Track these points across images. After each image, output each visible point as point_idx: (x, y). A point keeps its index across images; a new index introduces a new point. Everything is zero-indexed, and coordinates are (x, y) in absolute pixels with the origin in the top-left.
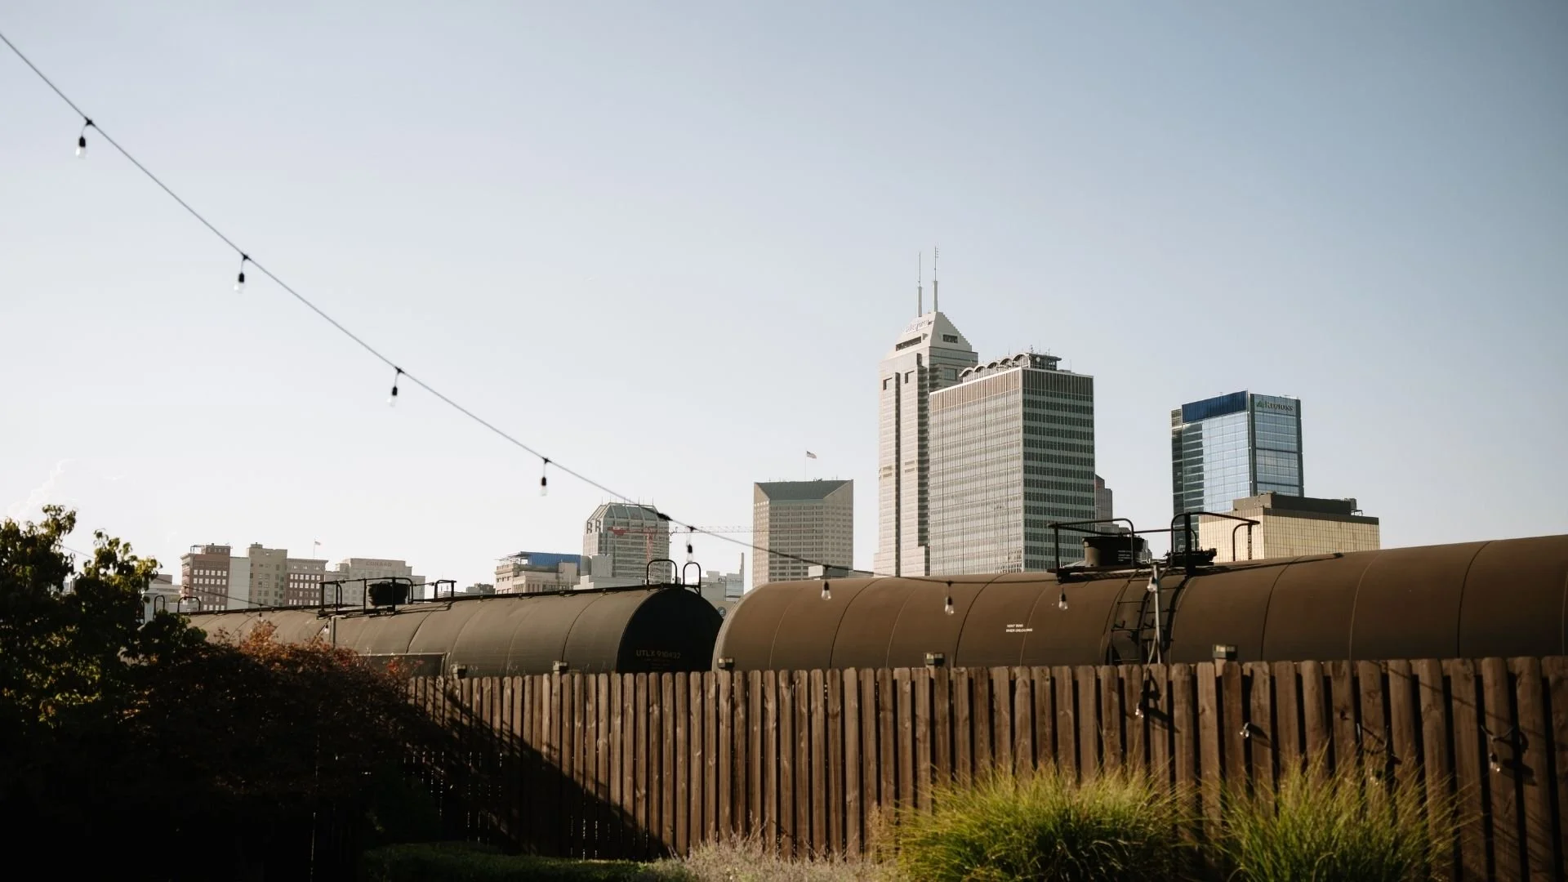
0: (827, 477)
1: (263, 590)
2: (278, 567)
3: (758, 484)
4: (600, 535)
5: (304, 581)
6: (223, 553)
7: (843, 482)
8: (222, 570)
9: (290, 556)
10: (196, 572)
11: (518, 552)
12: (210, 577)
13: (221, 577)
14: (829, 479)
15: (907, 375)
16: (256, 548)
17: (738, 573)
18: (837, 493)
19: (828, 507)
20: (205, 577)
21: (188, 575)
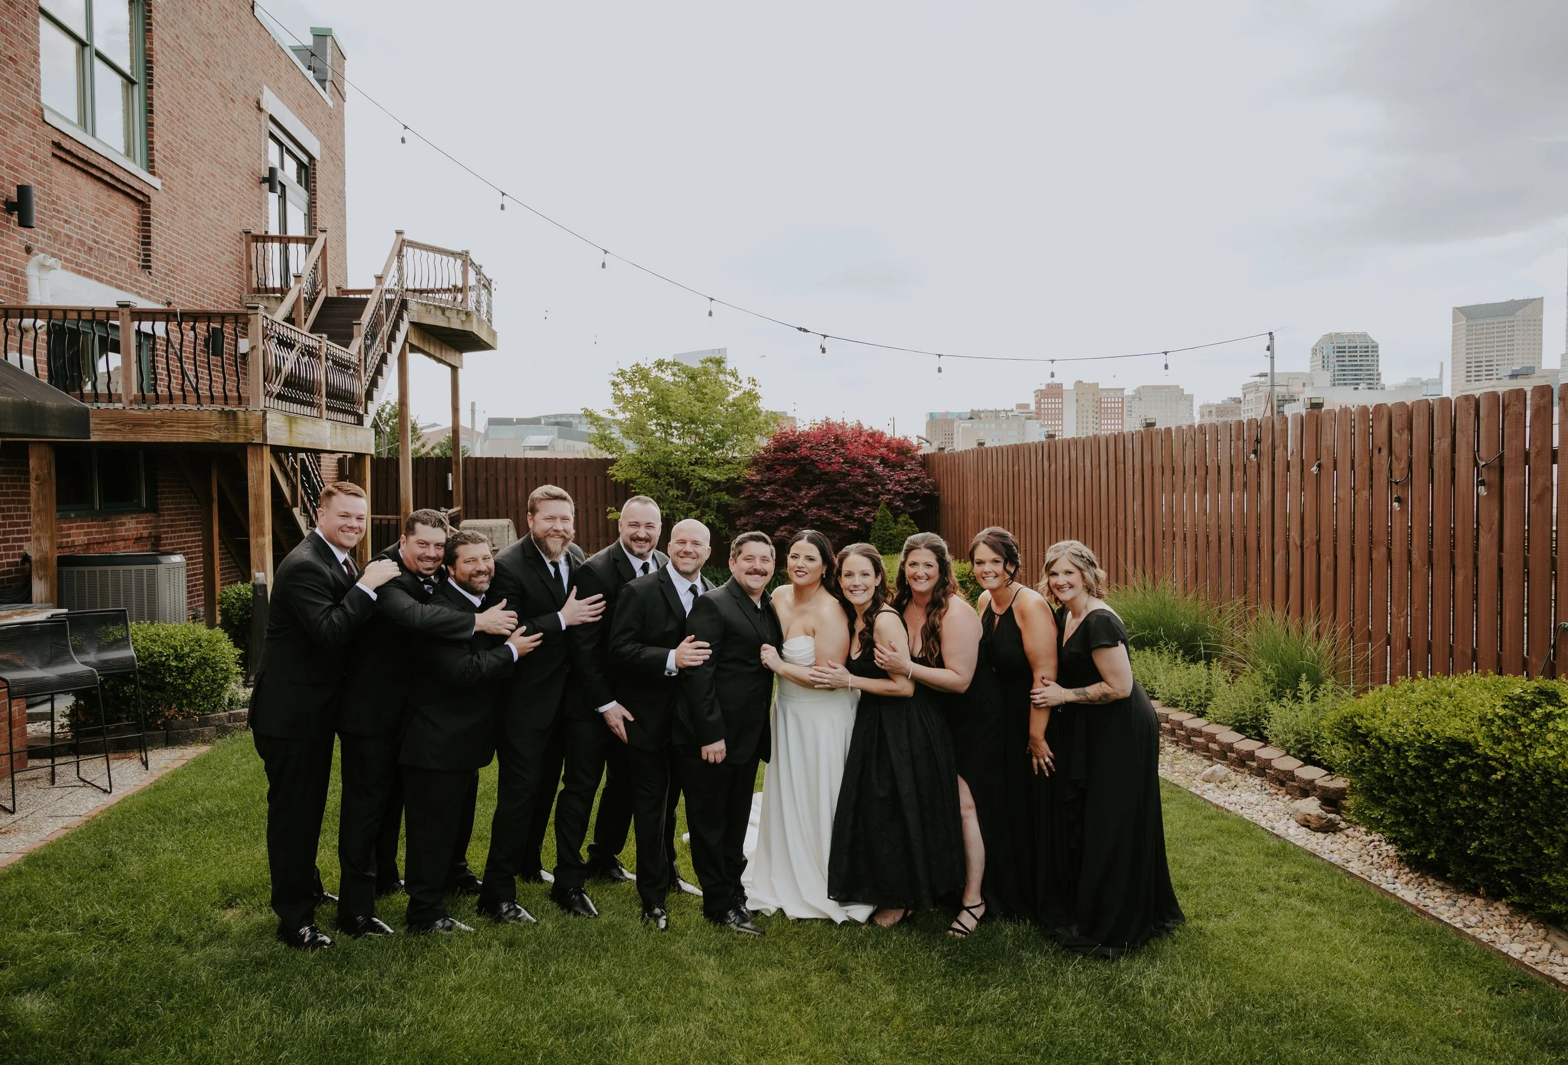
0: (1519, 296)
1: (1085, 409)
2: (1094, 395)
3: (1457, 308)
4: (1323, 356)
5: (1111, 402)
6: (1058, 387)
7: (1534, 300)
8: (1059, 398)
9: (1100, 387)
10: (1042, 401)
11: (1258, 373)
12: (1051, 403)
13: (1058, 403)
14: (1521, 298)
16: (1079, 383)
17: (1438, 377)
18: (1528, 309)
19: (1519, 321)
20: (1048, 404)
21: (1038, 403)
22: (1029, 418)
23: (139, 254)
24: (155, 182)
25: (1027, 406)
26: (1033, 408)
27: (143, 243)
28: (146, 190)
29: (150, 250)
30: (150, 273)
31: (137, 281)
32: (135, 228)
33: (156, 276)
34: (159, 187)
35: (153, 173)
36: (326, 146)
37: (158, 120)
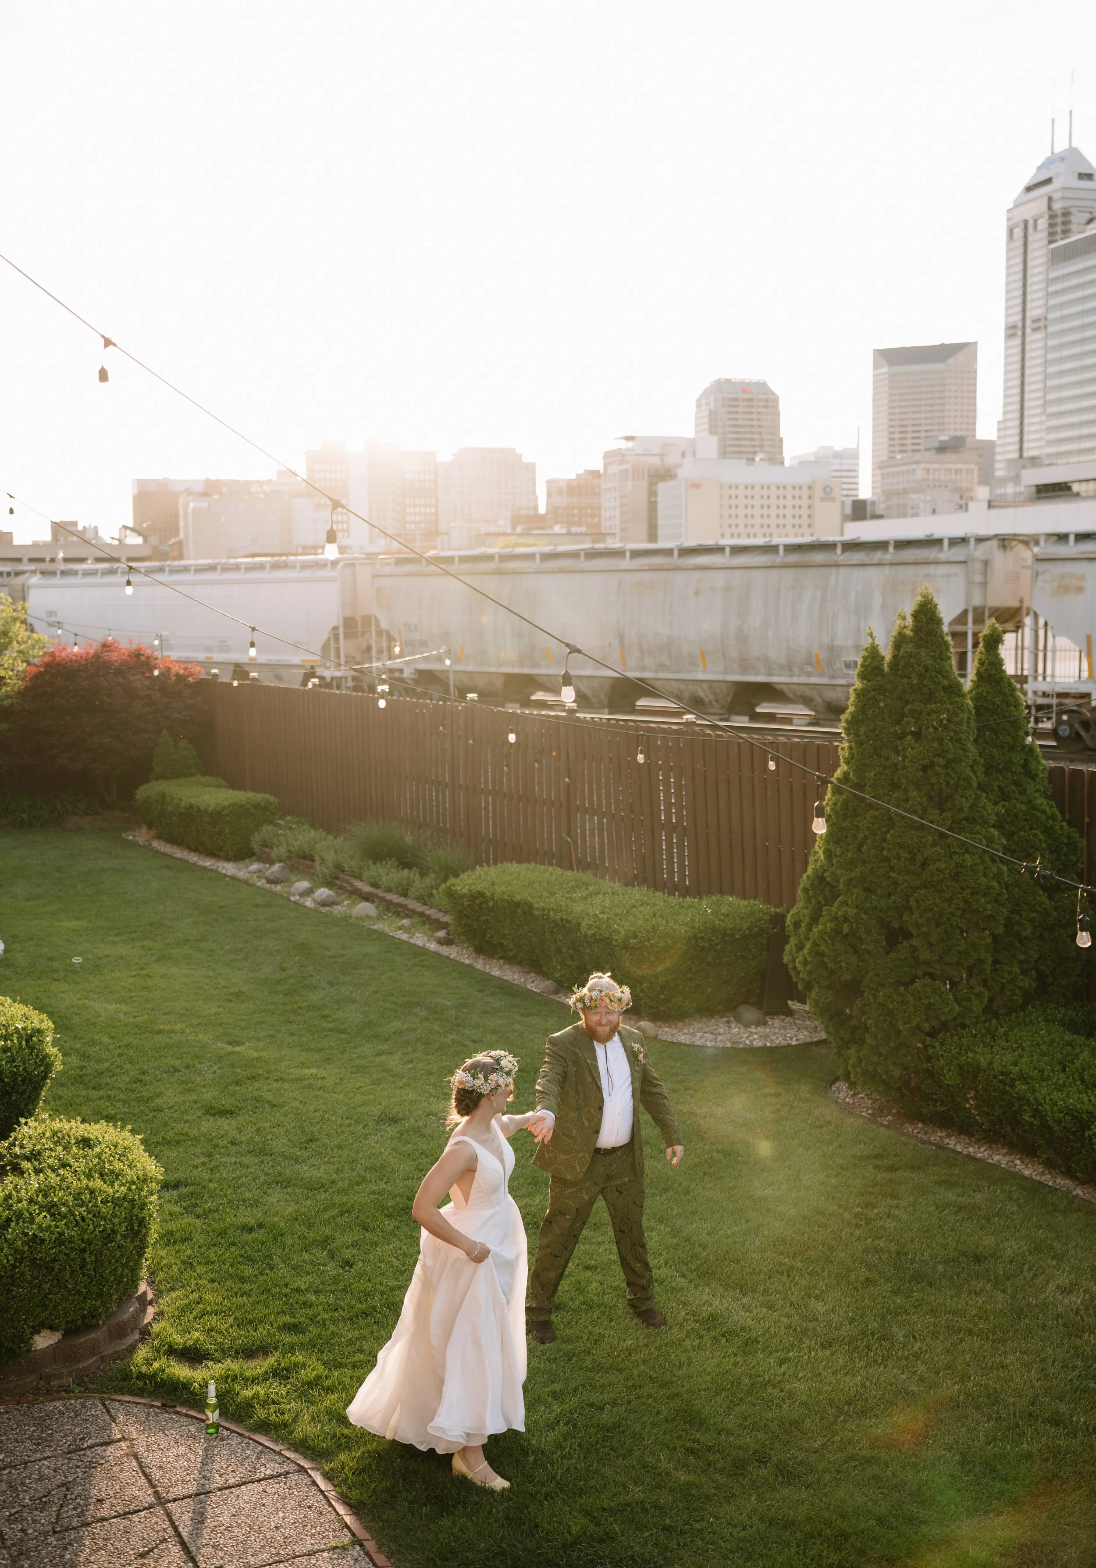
0: (949, 341)
3: (877, 349)
4: (711, 412)
7: (967, 344)
11: (622, 435)
15: (1036, 221)
18: (961, 356)
19: (951, 371)
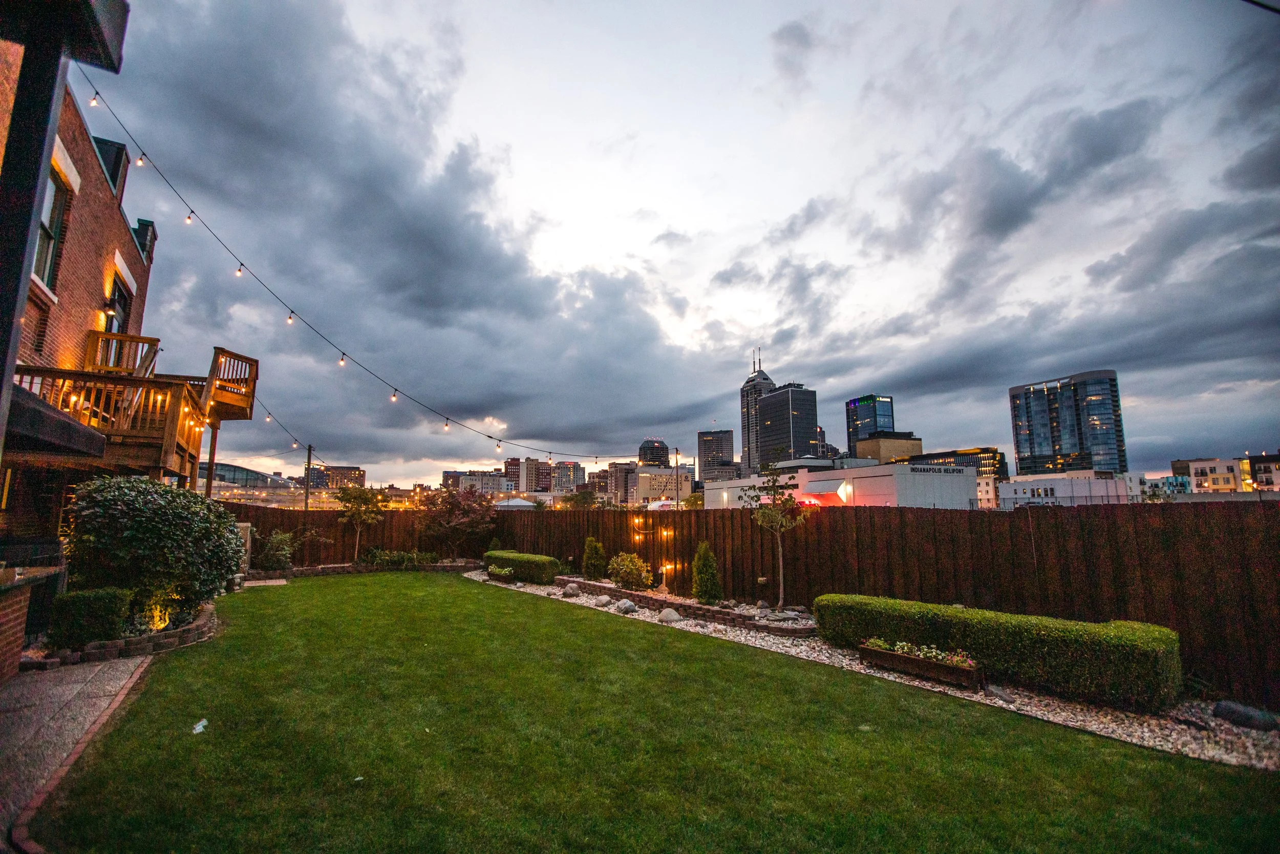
1: (531, 473)
2: (535, 465)
5: (544, 470)
6: (517, 460)
8: (517, 466)
13: (516, 469)
15: (750, 392)
16: (528, 459)
19: (724, 440)
20: (512, 469)
21: (506, 468)
22: (501, 476)
23: (34, 341)
24: (55, 299)
25: (500, 470)
26: (503, 470)
27: (39, 335)
28: (50, 303)
29: (43, 340)
30: (41, 355)
31: (33, 358)
32: (35, 325)
33: (44, 357)
34: (56, 302)
35: (55, 294)
36: (139, 288)
37: (63, 262)
